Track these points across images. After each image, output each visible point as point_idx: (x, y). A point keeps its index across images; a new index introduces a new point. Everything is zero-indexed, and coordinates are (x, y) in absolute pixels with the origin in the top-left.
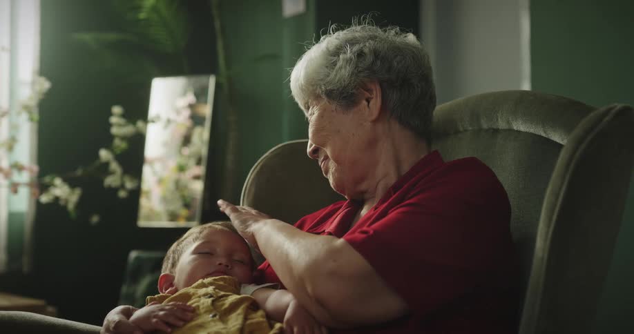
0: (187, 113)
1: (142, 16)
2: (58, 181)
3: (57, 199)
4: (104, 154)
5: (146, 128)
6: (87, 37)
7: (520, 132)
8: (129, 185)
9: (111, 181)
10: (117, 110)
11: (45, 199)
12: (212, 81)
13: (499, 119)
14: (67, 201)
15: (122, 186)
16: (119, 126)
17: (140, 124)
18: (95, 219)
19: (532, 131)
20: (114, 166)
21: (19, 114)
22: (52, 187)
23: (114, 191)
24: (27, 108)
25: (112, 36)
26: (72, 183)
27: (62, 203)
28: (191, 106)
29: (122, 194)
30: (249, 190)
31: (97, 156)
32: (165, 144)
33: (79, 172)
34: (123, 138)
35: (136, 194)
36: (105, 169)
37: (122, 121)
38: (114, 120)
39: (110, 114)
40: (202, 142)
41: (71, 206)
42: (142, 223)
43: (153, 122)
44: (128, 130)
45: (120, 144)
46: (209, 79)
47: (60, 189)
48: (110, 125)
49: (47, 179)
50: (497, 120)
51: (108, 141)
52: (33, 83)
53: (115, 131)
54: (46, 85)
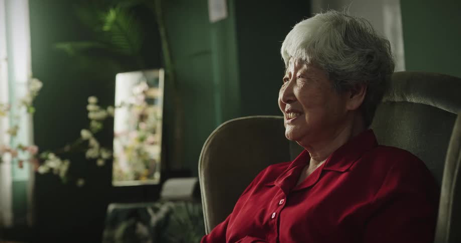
0: (142, 97)
1: (106, 28)
2: (51, 156)
3: (51, 170)
4: (85, 134)
5: (114, 112)
6: (66, 47)
7: (413, 103)
8: (105, 155)
9: (91, 153)
10: (92, 100)
11: (42, 170)
12: (161, 74)
13: (395, 94)
14: (59, 171)
15: (100, 157)
16: (94, 112)
17: (110, 109)
18: (81, 182)
19: (422, 102)
20: (93, 142)
21: (19, 107)
22: (47, 161)
23: (93, 161)
24: (24, 103)
25: (85, 45)
26: (62, 156)
27: (55, 172)
28: (144, 92)
29: (100, 163)
30: (205, 159)
31: (79, 135)
32: (128, 122)
33: (67, 148)
34: (98, 121)
35: (110, 162)
36: (86, 144)
37: (97, 108)
38: (91, 107)
39: (87, 103)
40: (157, 119)
41: (62, 174)
42: (117, 183)
43: (120, 107)
44: (102, 114)
45: (96, 125)
46: (159, 72)
47: (53, 162)
48: (87, 112)
49: (44, 155)
50: (394, 94)
51: (86, 124)
52: (29, 84)
53: (92, 115)
54: (38, 85)
